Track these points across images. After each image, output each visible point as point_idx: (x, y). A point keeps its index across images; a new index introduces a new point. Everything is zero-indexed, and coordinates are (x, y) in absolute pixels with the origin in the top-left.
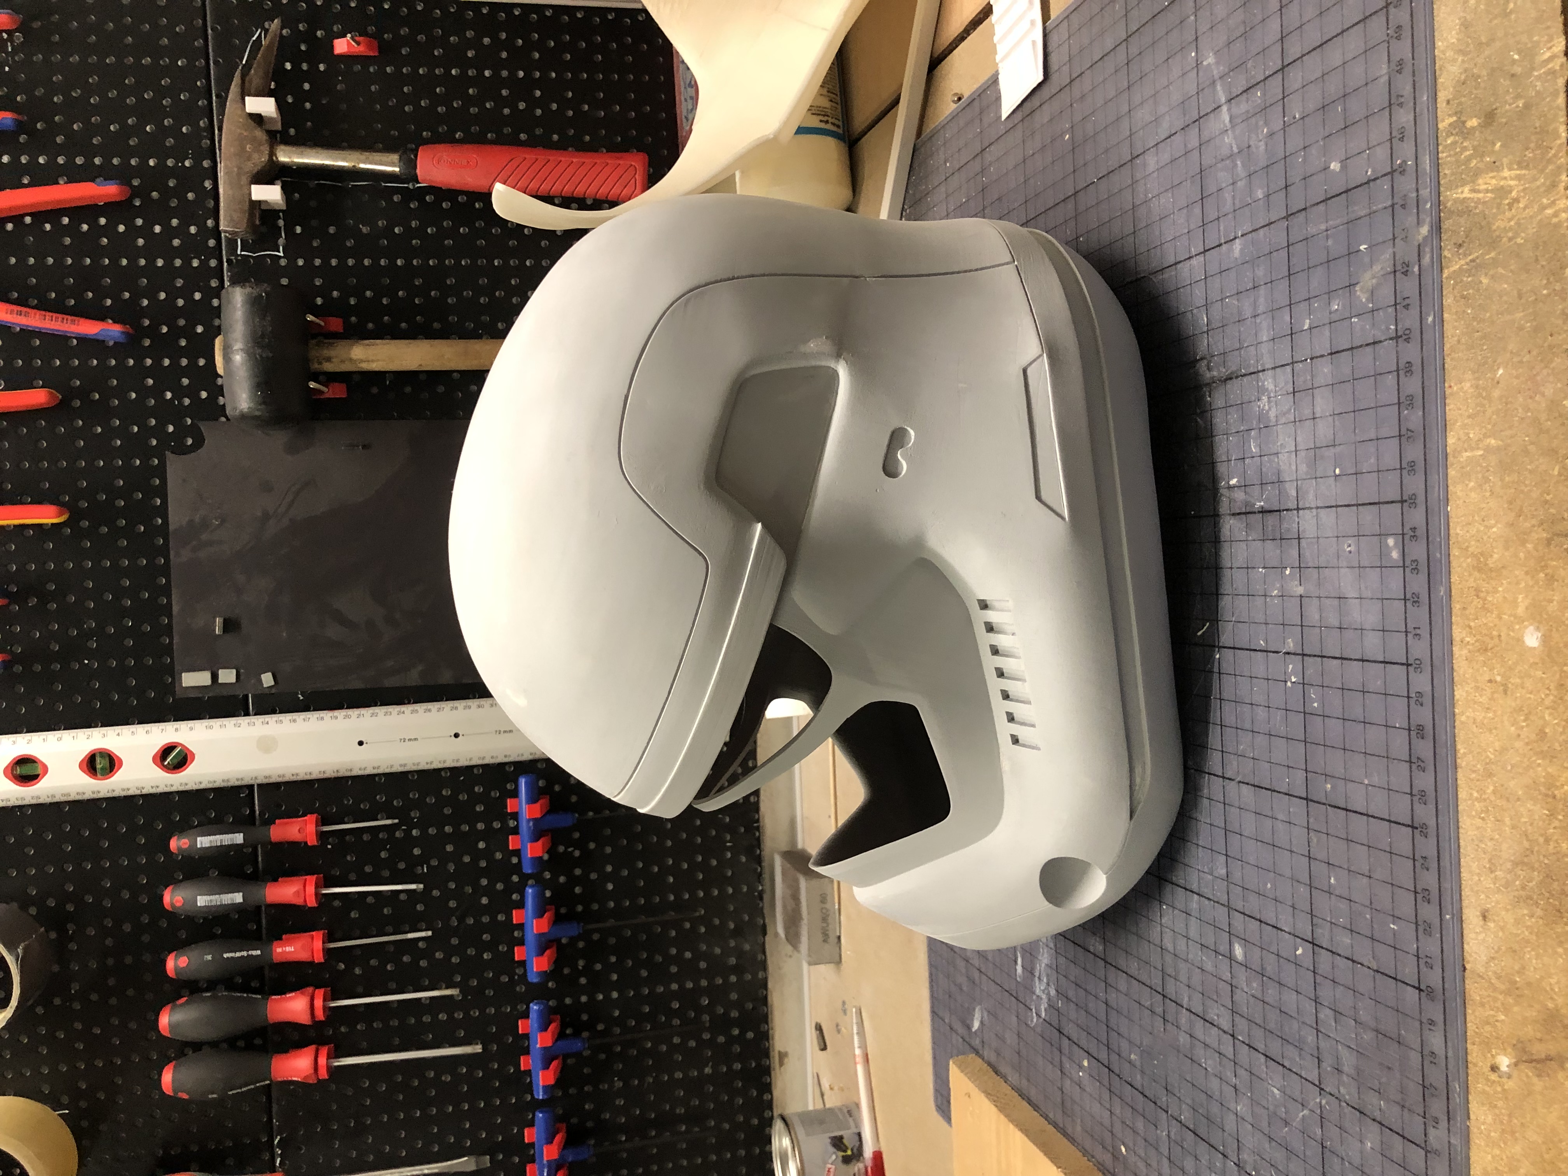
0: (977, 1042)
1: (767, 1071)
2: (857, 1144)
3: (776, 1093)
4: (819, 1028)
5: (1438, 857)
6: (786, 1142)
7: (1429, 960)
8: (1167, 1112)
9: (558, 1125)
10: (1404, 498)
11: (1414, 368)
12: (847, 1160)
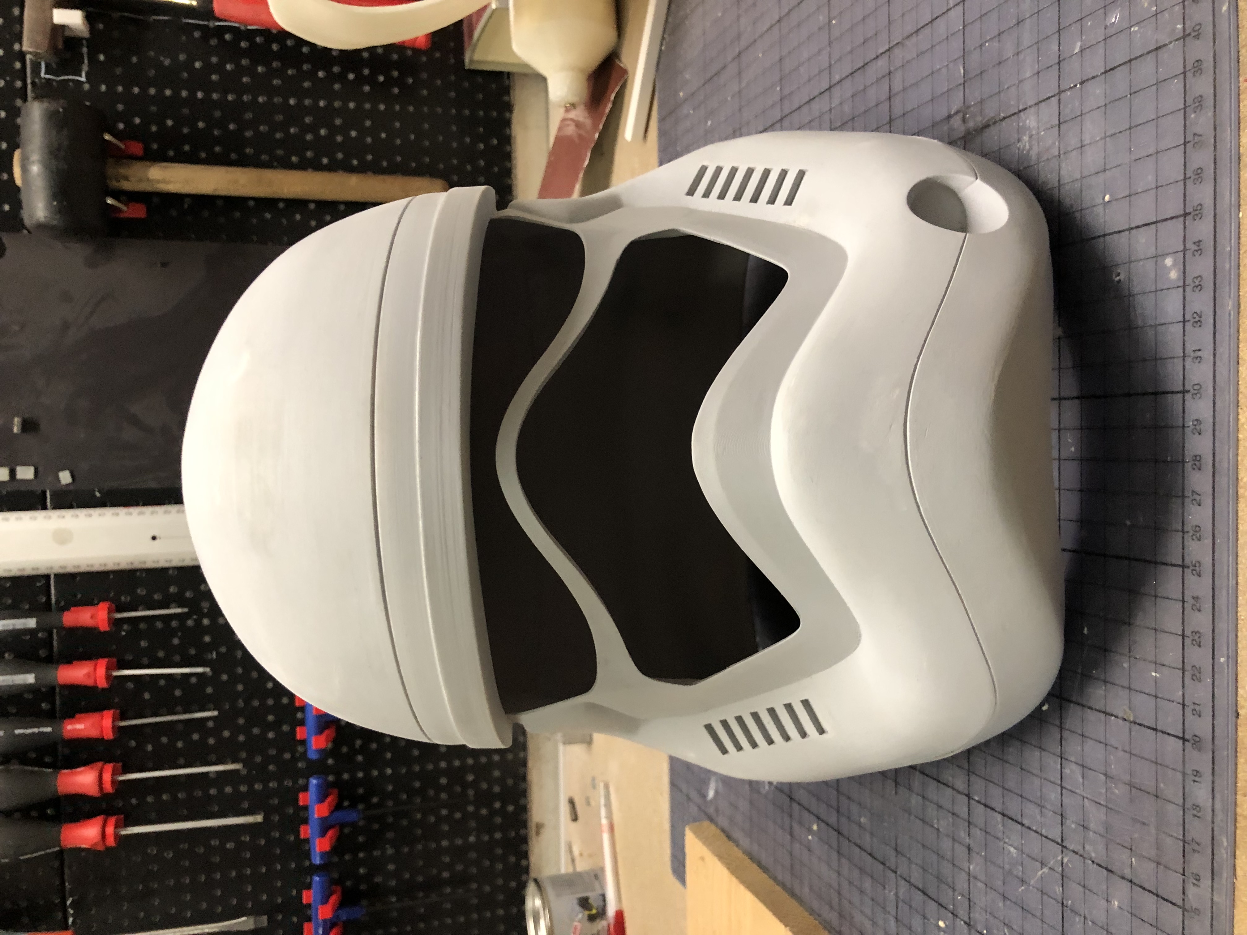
0: (711, 810)
1: (525, 840)
2: (601, 904)
3: (533, 859)
4: (572, 802)
5: (1213, 596)
6: (538, 902)
7: (1197, 708)
8: (896, 873)
9: (334, 888)
10: (1188, 211)
11: (1205, 65)
12: (592, 918)
